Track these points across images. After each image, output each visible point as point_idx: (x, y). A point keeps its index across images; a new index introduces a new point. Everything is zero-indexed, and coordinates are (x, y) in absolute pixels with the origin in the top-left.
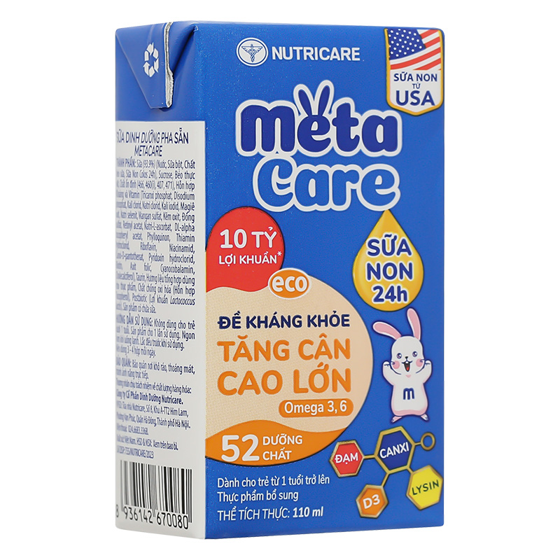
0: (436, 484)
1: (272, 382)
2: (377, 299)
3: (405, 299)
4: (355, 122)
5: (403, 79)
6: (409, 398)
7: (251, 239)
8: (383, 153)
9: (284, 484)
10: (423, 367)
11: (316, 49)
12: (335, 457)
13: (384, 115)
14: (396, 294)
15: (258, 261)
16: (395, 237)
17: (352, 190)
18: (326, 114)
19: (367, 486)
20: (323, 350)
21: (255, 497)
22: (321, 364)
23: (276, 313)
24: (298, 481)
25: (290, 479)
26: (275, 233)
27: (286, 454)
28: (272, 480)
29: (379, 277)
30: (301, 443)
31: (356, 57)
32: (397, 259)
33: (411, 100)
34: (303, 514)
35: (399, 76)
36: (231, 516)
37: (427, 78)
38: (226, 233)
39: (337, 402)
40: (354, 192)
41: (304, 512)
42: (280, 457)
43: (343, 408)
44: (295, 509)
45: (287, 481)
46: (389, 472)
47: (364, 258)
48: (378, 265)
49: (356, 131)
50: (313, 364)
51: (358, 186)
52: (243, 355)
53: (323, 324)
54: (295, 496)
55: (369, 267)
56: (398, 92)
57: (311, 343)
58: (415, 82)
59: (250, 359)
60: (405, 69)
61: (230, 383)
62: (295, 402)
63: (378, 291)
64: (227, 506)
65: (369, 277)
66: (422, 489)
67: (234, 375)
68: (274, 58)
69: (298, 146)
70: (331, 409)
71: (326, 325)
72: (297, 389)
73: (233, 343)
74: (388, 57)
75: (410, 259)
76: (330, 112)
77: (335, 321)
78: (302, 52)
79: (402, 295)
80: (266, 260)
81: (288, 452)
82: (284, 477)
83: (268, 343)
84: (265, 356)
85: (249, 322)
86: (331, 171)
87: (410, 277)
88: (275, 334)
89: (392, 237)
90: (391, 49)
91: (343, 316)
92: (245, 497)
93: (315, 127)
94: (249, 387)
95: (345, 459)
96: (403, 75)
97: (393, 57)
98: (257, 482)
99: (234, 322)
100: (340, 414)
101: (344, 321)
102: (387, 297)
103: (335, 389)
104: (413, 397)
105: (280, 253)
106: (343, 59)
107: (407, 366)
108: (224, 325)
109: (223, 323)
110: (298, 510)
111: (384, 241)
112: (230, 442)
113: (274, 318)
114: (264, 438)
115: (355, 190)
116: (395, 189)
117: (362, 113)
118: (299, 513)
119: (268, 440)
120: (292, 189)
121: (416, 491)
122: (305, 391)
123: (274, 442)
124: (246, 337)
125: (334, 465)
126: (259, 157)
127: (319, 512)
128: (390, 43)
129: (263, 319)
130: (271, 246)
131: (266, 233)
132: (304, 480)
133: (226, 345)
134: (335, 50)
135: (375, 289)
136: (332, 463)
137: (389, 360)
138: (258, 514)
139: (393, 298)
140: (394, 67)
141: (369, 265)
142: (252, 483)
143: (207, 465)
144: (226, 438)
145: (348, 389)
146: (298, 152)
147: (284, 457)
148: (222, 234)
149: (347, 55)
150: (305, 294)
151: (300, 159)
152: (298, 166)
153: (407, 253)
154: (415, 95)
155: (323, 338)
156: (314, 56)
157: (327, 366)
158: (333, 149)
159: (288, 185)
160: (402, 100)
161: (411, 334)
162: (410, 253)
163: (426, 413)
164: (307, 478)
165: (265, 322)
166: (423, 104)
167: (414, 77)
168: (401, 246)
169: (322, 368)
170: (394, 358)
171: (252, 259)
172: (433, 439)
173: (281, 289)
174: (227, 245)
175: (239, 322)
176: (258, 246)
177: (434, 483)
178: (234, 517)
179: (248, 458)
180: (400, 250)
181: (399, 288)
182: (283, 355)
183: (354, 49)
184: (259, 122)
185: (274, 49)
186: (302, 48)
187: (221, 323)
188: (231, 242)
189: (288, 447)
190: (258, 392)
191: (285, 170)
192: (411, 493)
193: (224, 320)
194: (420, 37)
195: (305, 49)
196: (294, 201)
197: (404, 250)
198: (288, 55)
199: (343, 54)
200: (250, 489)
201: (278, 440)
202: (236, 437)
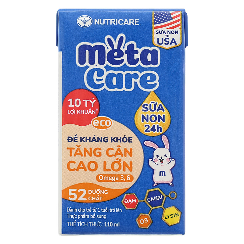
0: (177, 215)
1: (93, 166)
2: (146, 131)
3: (161, 131)
4: (137, 52)
5: (161, 33)
6: (162, 175)
7: (83, 103)
8: (151, 66)
9: (99, 211)
10: (170, 162)
11: (117, 20)
12: (124, 200)
13: (151, 49)
14: (156, 129)
15: (86, 113)
16: (156, 103)
17: (135, 82)
18: (121, 48)
19: (141, 214)
20: (119, 152)
21: (85, 217)
22: (118, 159)
23: (95, 136)
24: (106, 210)
25: (102, 209)
26: (95, 101)
27: (100, 198)
28: (93, 209)
29: (147, 121)
30: (107, 193)
31: (137, 23)
32: (157, 113)
33: (164, 42)
34: (109, 225)
35: (159, 32)
36: (73, 224)
37: (173, 32)
38: (71, 100)
39: (125, 176)
40: (136, 83)
41: (110, 224)
42: (97, 199)
43: (128, 179)
44: (105, 223)
45: (100, 210)
46: (152, 208)
47: (140, 112)
48: (147, 116)
49: (137, 56)
50: (114, 159)
51: (138, 81)
52: (78, 154)
53: (119, 141)
54: (105, 217)
55: (143, 117)
56: (158, 39)
57: (113, 149)
58: (167, 34)
59: (82, 156)
60: (162, 29)
61: (72, 166)
62: (104, 175)
63: (147, 127)
64: (71, 220)
65: (143, 121)
66: (170, 217)
67: (74, 162)
68: (95, 24)
69: (107, 63)
70: (122, 179)
71: (121, 142)
72: (105, 170)
73: (74, 149)
74: (153, 23)
75: (163, 113)
76: (124, 47)
77: (125, 140)
78: (109, 21)
79: (159, 129)
80: (90, 112)
81: (101, 197)
82: (99, 208)
83: (91, 149)
84: (89, 155)
85: (82, 139)
86: (124, 74)
87: (164, 121)
88: (94, 145)
89: (155, 103)
90: (155, 20)
91: (129, 138)
92: (80, 216)
93: (116, 54)
94: (81, 168)
95: (129, 202)
96: (161, 31)
97: (155, 23)
98: (86, 210)
99: (74, 139)
100: (127, 181)
101: (130, 140)
102: (151, 130)
103: (124, 170)
104: (165, 175)
105: (97, 110)
106: (130, 24)
107: (162, 161)
108: (70, 140)
109: (69, 139)
110: (107, 223)
111: (150, 105)
112: (72, 192)
113: (94, 138)
114: (89, 191)
115: (137, 82)
116: (157, 82)
117: (140, 48)
118: (107, 225)
119: (91, 192)
120: (104, 81)
121: (167, 217)
122: (110, 170)
123: (94, 193)
124: (80, 146)
125: (124, 204)
126: (87, 67)
127: (117, 225)
128: (154, 17)
129: (88, 138)
130: (93, 106)
131: (90, 101)
132: (109, 210)
133: (71, 149)
134: (126, 20)
135: (146, 126)
136: (123, 203)
137: (152, 158)
138: (87, 224)
139: (154, 131)
140: (156, 28)
141: (143, 115)
142: (83, 210)
143: (62, 201)
144: (70, 190)
145: (131, 170)
146: (107, 65)
147: (99, 199)
148: (69, 101)
149: (132, 23)
150: (110, 127)
151: (108, 68)
152: (107, 71)
153: (162, 110)
154: (167, 40)
155: (119, 147)
156: (115, 23)
157: (120, 160)
158: (125, 64)
159: (102, 79)
160: (160, 42)
161: (164, 147)
162: (163, 111)
163: (172, 182)
164: (110, 209)
165: (90, 139)
166: (171, 44)
167: (166, 32)
168: (159, 107)
169: (118, 160)
170: (155, 157)
171: (83, 112)
172: (176, 194)
173: (97, 125)
174: (71, 106)
175: (77, 139)
176: (86, 106)
177: (176, 214)
178: (75, 225)
179: (81, 199)
180: (159, 109)
181: (158, 126)
182: (98, 154)
183: (136, 20)
184: (87, 52)
185: (96, 20)
186: (109, 20)
187: (68, 139)
188: (73, 104)
189: (100, 195)
190: (86, 170)
191: (100, 73)
192: (164, 218)
193: (70, 138)
194: (170, 14)
195: (111, 20)
196: (105, 87)
197: (161, 109)
198: (102, 23)
199: (130, 22)
200: (83, 213)
201: (96, 191)
202: (75, 190)
